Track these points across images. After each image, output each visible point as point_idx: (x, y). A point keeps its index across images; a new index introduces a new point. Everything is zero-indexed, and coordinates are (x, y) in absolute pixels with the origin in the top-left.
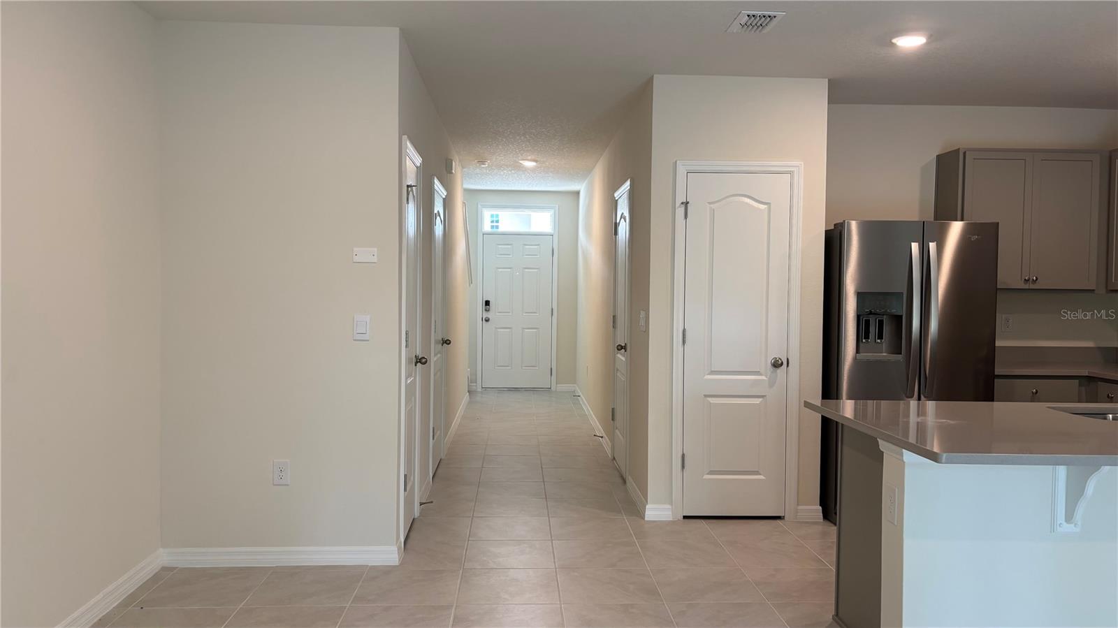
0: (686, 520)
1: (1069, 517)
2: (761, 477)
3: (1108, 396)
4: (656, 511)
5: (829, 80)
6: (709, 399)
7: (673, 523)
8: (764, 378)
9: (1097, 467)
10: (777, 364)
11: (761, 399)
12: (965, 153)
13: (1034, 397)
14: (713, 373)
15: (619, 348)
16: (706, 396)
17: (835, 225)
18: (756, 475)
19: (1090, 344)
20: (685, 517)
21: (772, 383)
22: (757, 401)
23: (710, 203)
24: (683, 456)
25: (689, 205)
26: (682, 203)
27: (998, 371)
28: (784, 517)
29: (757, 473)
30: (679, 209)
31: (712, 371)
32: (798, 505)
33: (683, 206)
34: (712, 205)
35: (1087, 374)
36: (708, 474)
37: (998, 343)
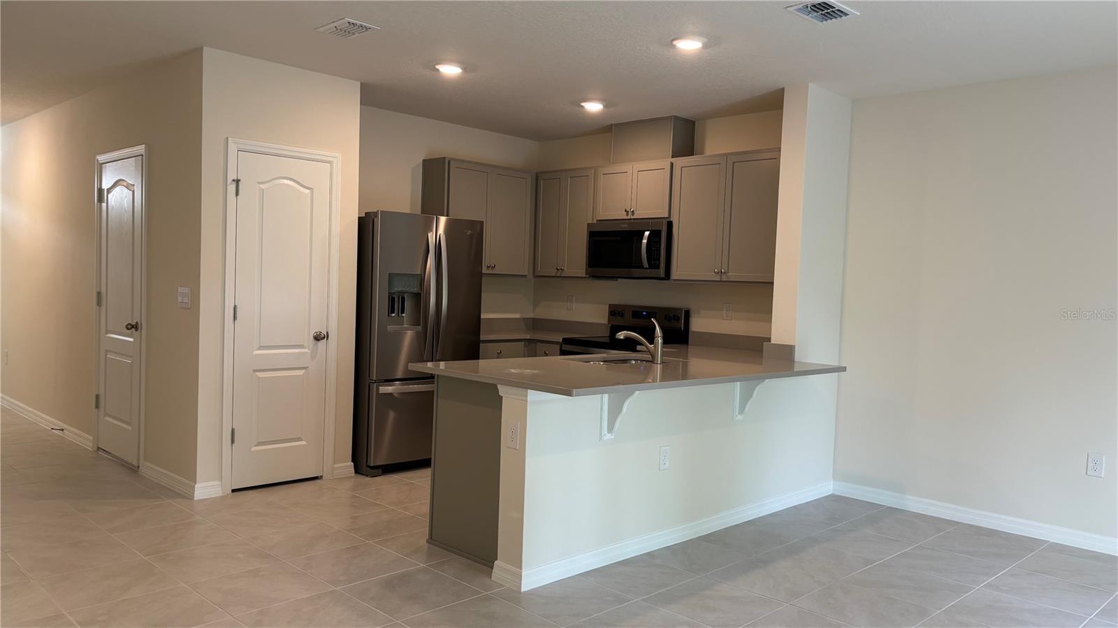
0: (235, 493)
1: (610, 430)
2: (304, 443)
3: (545, 353)
4: (206, 489)
5: (361, 84)
6: (257, 373)
7: (223, 498)
8: (306, 350)
9: (632, 393)
10: (318, 338)
11: (304, 371)
12: (449, 162)
13: (499, 355)
14: (261, 348)
15: (129, 327)
16: (255, 371)
17: (366, 213)
18: (299, 441)
19: (517, 316)
20: (233, 491)
21: (313, 356)
22: (301, 372)
23: (259, 183)
24: (233, 431)
25: (241, 184)
26: (234, 180)
27: (482, 337)
28: (321, 476)
29: (299, 439)
30: (231, 186)
31: (261, 347)
32: (334, 464)
33: (235, 183)
34: (261, 186)
35: (529, 338)
36: (256, 446)
37: (483, 316)
